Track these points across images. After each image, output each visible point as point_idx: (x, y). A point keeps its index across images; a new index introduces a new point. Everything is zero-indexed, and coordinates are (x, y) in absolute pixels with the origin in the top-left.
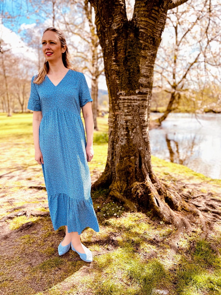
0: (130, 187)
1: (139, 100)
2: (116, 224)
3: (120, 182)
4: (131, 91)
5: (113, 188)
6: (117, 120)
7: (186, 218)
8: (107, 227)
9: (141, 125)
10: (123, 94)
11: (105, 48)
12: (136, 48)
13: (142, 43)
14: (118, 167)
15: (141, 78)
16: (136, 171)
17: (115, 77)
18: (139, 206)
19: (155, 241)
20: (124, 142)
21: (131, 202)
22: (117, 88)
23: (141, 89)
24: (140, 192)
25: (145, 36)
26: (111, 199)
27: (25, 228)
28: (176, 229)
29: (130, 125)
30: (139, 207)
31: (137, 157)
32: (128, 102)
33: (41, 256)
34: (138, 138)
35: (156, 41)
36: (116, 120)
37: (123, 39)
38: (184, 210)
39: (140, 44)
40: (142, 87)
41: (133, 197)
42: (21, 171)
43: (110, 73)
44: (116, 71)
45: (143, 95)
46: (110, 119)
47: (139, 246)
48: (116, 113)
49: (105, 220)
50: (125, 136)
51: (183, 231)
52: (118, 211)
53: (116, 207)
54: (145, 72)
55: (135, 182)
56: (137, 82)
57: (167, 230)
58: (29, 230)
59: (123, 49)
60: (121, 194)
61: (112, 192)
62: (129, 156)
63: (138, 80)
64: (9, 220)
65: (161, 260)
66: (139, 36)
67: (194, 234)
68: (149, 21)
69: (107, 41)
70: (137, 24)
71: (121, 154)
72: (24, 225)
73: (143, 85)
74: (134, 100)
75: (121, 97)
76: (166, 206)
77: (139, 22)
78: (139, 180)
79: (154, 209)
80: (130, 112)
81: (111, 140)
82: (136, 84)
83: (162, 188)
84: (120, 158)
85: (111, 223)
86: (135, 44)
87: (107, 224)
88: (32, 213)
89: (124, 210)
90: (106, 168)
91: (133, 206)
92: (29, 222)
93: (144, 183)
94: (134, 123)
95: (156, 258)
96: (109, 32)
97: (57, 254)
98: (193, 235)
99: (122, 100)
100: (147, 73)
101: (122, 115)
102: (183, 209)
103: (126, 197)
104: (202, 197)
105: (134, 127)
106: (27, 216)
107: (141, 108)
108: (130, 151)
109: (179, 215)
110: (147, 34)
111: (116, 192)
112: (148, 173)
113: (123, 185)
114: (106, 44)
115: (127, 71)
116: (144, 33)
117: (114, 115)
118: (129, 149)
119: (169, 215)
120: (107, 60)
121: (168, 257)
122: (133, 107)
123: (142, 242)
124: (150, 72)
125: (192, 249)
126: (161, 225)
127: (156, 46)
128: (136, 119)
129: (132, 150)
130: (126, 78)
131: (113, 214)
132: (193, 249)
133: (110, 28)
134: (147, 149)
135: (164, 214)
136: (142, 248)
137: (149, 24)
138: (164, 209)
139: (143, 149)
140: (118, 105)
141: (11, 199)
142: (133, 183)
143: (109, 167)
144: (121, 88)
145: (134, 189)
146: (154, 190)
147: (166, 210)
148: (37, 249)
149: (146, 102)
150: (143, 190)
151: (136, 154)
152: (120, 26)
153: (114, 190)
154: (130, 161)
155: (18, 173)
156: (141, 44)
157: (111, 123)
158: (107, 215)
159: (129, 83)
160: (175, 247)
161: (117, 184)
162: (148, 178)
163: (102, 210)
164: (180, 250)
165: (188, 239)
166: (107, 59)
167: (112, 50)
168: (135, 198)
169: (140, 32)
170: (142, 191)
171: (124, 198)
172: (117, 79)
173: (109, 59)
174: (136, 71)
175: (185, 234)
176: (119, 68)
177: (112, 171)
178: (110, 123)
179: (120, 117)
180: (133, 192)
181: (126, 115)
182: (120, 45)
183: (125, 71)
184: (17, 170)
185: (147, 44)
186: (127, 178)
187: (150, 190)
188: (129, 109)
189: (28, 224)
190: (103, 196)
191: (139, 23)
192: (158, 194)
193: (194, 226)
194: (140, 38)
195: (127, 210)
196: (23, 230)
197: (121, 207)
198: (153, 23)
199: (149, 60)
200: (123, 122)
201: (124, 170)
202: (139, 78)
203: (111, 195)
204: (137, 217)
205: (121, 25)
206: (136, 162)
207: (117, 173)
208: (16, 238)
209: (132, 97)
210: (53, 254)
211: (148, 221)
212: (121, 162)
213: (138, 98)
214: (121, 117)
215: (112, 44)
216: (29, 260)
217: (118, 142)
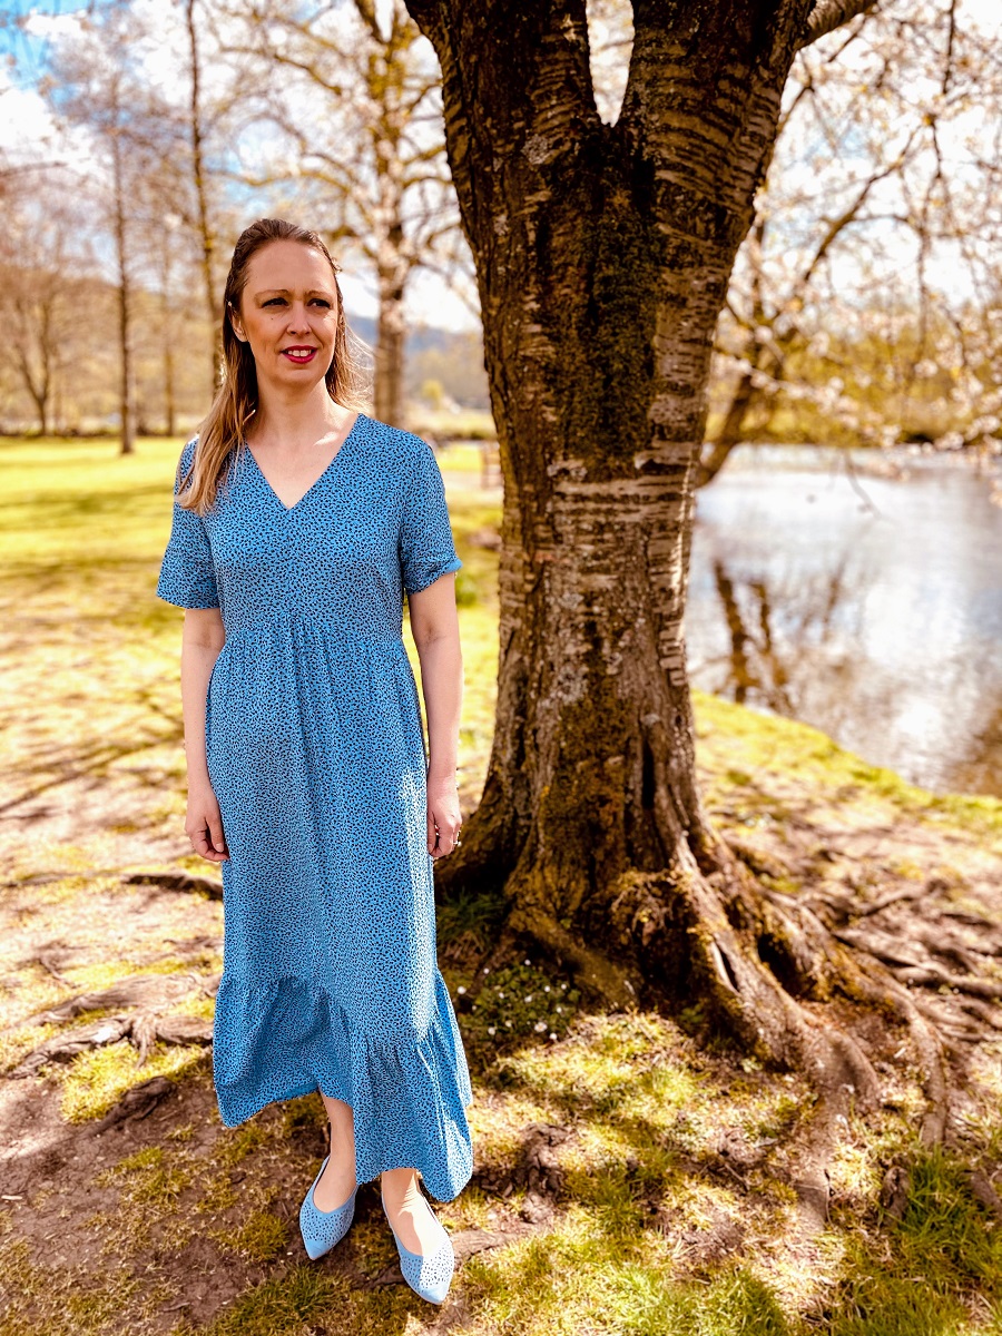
0: (601, 897)
1: (647, 500)
2: (550, 1081)
3: (559, 868)
4: (613, 462)
5: (523, 897)
6: (543, 591)
7: (855, 1035)
8: (511, 1098)
9: (656, 610)
10: (573, 474)
11: (491, 251)
12: (641, 261)
13: (668, 236)
14: (546, 802)
15: (658, 397)
16: (629, 818)
17: (536, 393)
18: (643, 981)
19: (727, 1166)
20: (577, 691)
21: (608, 964)
22: (547, 444)
23: (659, 449)
24: (651, 918)
25: (684, 201)
26: (517, 947)
27: (137, 1110)
28: (815, 1098)
29: (605, 614)
30: (645, 988)
31: (634, 756)
32: (597, 512)
33: (228, 1262)
34: (642, 673)
35: (730, 222)
36: (538, 586)
37: (578, 215)
38: (844, 995)
39: (659, 240)
40: (663, 438)
41: (620, 944)
42: (79, 784)
43: (516, 374)
44: (546, 368)
45: (667, 473)
46: (507, 573)
47: (660, 1192)
48: (541, 556)
49: (499, 1060)
50: (583, 661)
51: (845, 1108)
52: (551, 1011)
53: (541, 988)
54: (676, 367)
55: (624, 871)
56: (638, 418)
57: (778, 1106)
58: (157, 1122)
59: (579, 265)
60: (563, 926)
61: (522, 915)
62: (598, 756)
63: (644, 410)
64: (57, 1065)
65: (762, 1260)
66: (655, 204)
67: (894, 1122)
68: (703, 133)
69: (503, 218)
70: (647, 143)
71: (563, 744)
72: (130, 1097)
73: (669, 428)
74: (625, 499)
75: (568, 488)
76: (768, 985)
77: (657, 133)
78: (641, 863)
79: (715, 999)
80: (605, 555)
81: (513, 671)
82: (635, 429)
83: (746, 896)
84: (557, 764)
85: (528, 1077)
86: (637, 243)
87: (506, 1083)
88: (160, 1032)
89: (579, 1004)
90: (489, 793)
91: (620, 981)
92: (154, 1081)
93: (667, 875)
94: (623, 604)
95: (743, 1255)
96: (512, 175)
97: (296, 1246)
98: (891, 1126)
99: (568, 498)
100: (688, 372)
101: (570, 568)
102: (836, 991)
103: (586, 941)
104: (906, 906)
105: (622, 625)
106: (139, 1046)
107: (656, 533)
108: (605, 732)
109: (821, 1022)
110: (694, 193)
111: (540, 915)
112: (685, 827)
113: (573, 884)
114: (496, 236)
115: (594, 368)
116: (680, 188)
117: (530, 566)
118: (601, 720)
119: (780, 1028)
120: (499, 312)
121: (793, 1248)
122: (619, 535)
123: (672, 1175)
124: (701, 367)
125: (891, 1202)
126: (748, 1075)
127: (728, 245)
128: (634, 589)
129: (614, 728)
130: (589, 401)
131: (533, 1027)
132: (897, 1202)
133: (517, 156)
134: (678, 720)
135: (758, 1025)
136: (674, 1204)
137: (700, 148)
138: (758, 1000)
139: (665, 721)
140: (550, 523)
141: (49, 947)
142: (615, 877)
143: (499, 789)
144: (566, 446)
145: (621, 904)
146: (711, 907)
147: (767, 1006)
148: (203, 1225)
149: (679, 506)
150: (660, 907)
151: (632, 743)
152: (567, 153)
153: (529, 905)
154: (603, 777)
155: (65, 795)
156: (664, 240)
157: (512, 595)
158: (502, 1031)
159: (604, 426)
160: (816, 1192)
161: (544, 878)
162: (684, 852)
163: (479, 1007)
164: (840, 1206)
165: (870, 1147)
166: (501, 306)
167: (527, 267)
168: (625, 948)
169: (661, 181)
170: (660, 912)
171: (579, 945)
172: (547, 403)
173: (509, 306)
174: (635, 370)
175: (857, 1121)
176: (557, 353)
177: (515, 811)
178: (506, 594)
179: (558, 577)
180: (616, 919)
181: (586, 571)
182: (566, 244)
183: (588, 367)
184: (62, 781)
185: (689, 238)
186: (587, 852)
187: (696, 908)
188: (602, 541)
189: (147, 1090)
190: (478, 929)
191: (652, 138)
192: (729, 928)
193: (889, 1076)
194: (658, 214)
195: (592, 1002)
196: (128, 1121)
197: (564, 987)
198: (722, 139)
199: (698, 313)
200: (572, 601)
201: (575, 818)
202: (651, 398)
203: (514, 931)
204: (641, 1037)
205: (572, 150)
206: (631, 780)
207: (545, 827)
208: (101, 1164)
209: (614, 487)
210: (282, 1251)
211: (688, 1058)
212: (561, 780)
213: (643, 492)
214: (563, 575)
215: (525, 235)
216: (176, 1291)
217: (547, 690)
